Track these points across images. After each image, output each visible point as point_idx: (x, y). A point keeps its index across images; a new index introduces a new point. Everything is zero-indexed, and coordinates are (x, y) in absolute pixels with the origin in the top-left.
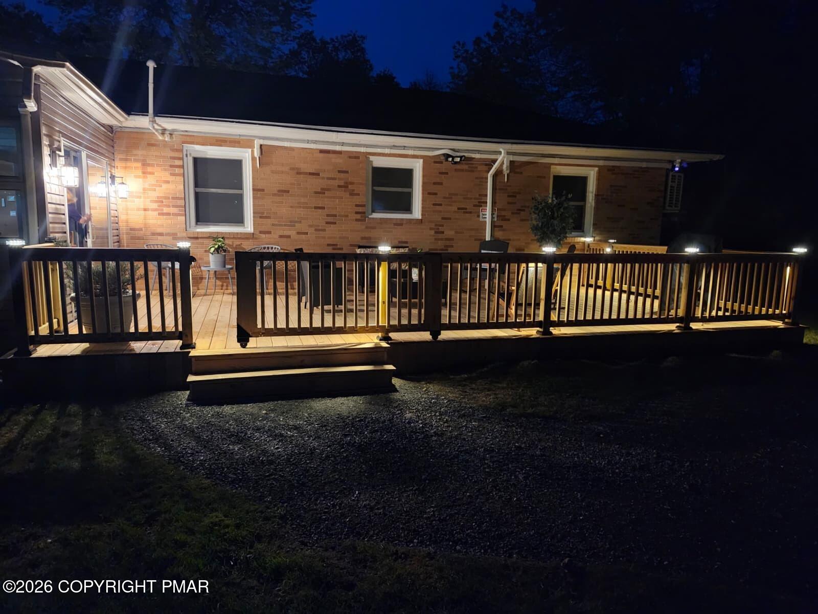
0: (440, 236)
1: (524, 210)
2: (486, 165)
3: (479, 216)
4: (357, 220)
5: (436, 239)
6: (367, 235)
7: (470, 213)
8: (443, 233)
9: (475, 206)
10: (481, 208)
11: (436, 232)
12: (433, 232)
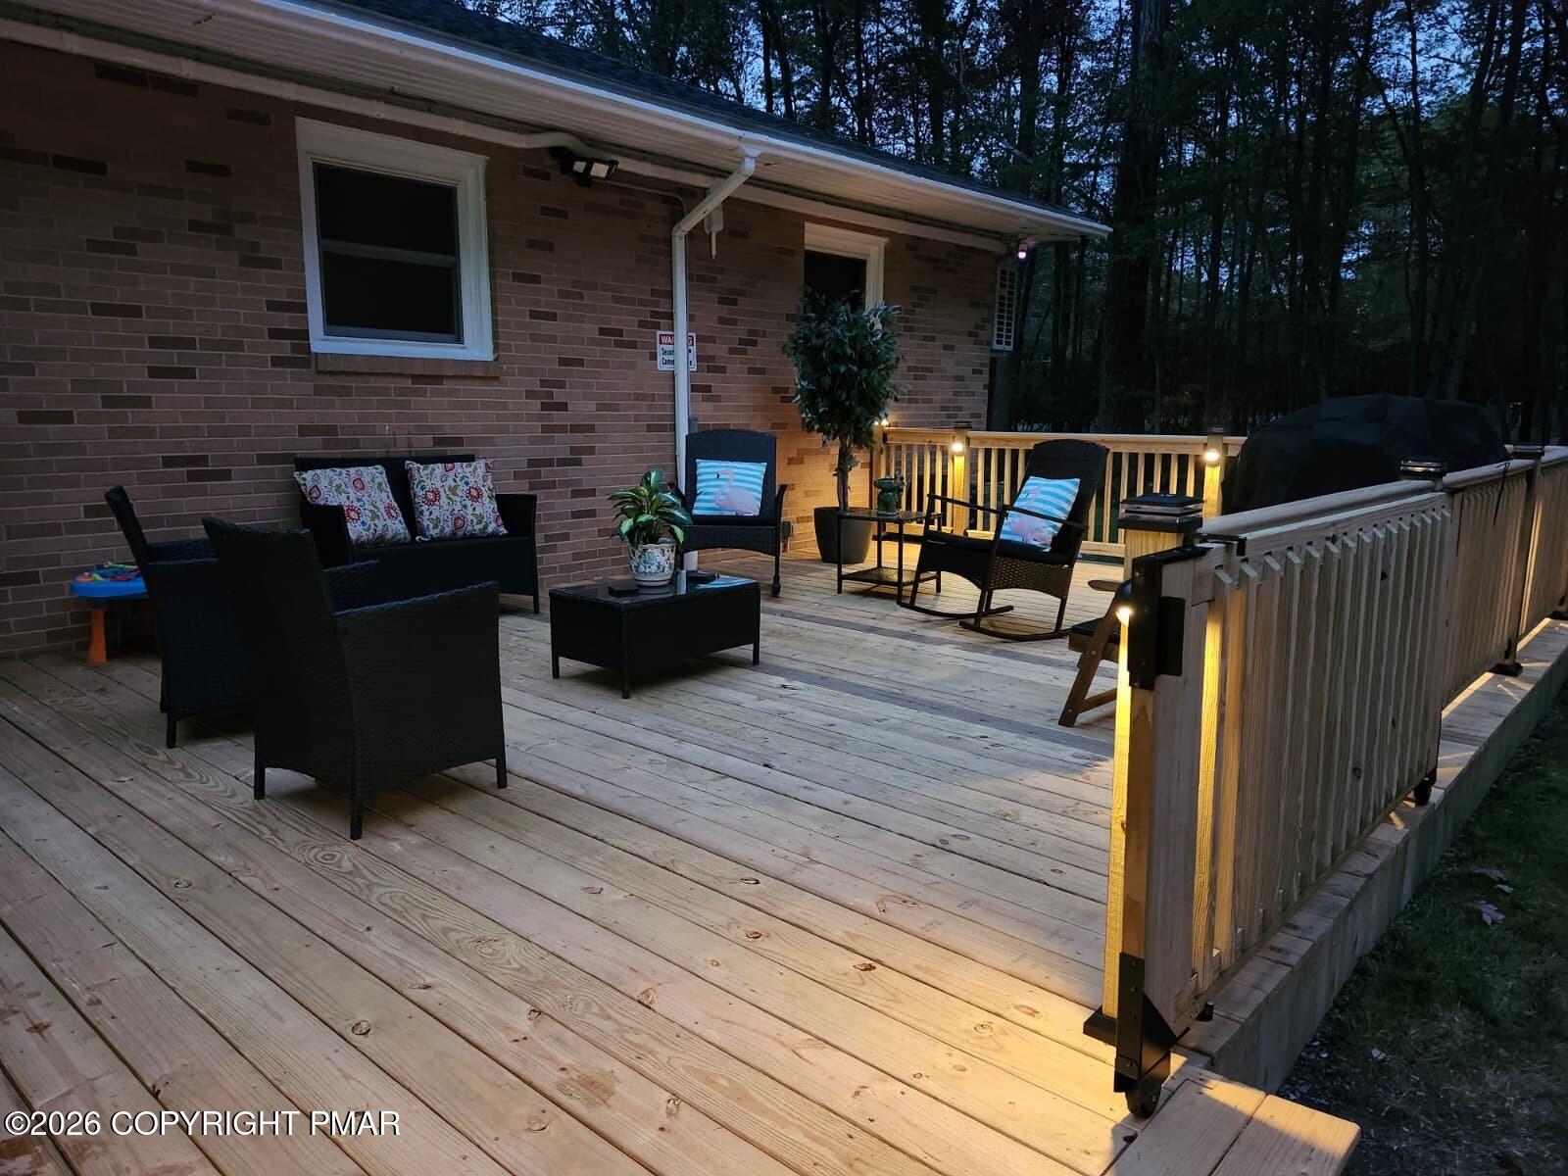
0: (558, 418)
1: (754, 343)
2: (666, 200)
3: (654, 357)
4: (277, 361)
5: (546, 429)
6: (316, 416)
7: (632, 345)
8: (563, 407)
9: (642, 324)
10: (659, 333)
11: (545, 406)
12: (536, 405)
